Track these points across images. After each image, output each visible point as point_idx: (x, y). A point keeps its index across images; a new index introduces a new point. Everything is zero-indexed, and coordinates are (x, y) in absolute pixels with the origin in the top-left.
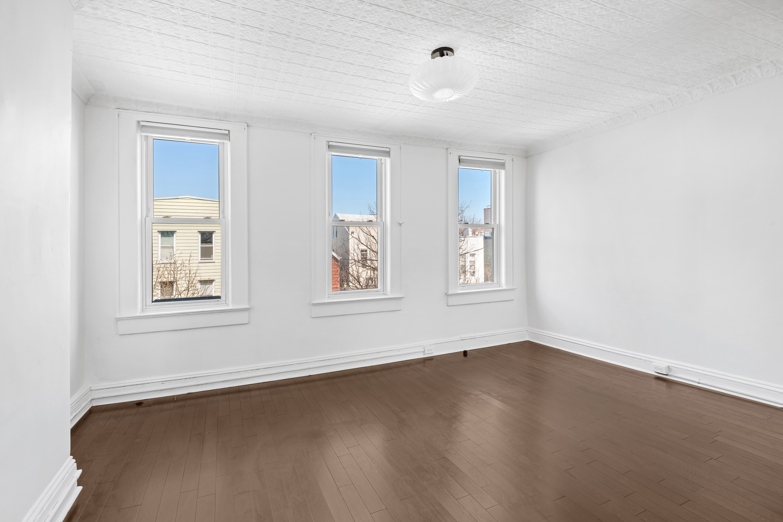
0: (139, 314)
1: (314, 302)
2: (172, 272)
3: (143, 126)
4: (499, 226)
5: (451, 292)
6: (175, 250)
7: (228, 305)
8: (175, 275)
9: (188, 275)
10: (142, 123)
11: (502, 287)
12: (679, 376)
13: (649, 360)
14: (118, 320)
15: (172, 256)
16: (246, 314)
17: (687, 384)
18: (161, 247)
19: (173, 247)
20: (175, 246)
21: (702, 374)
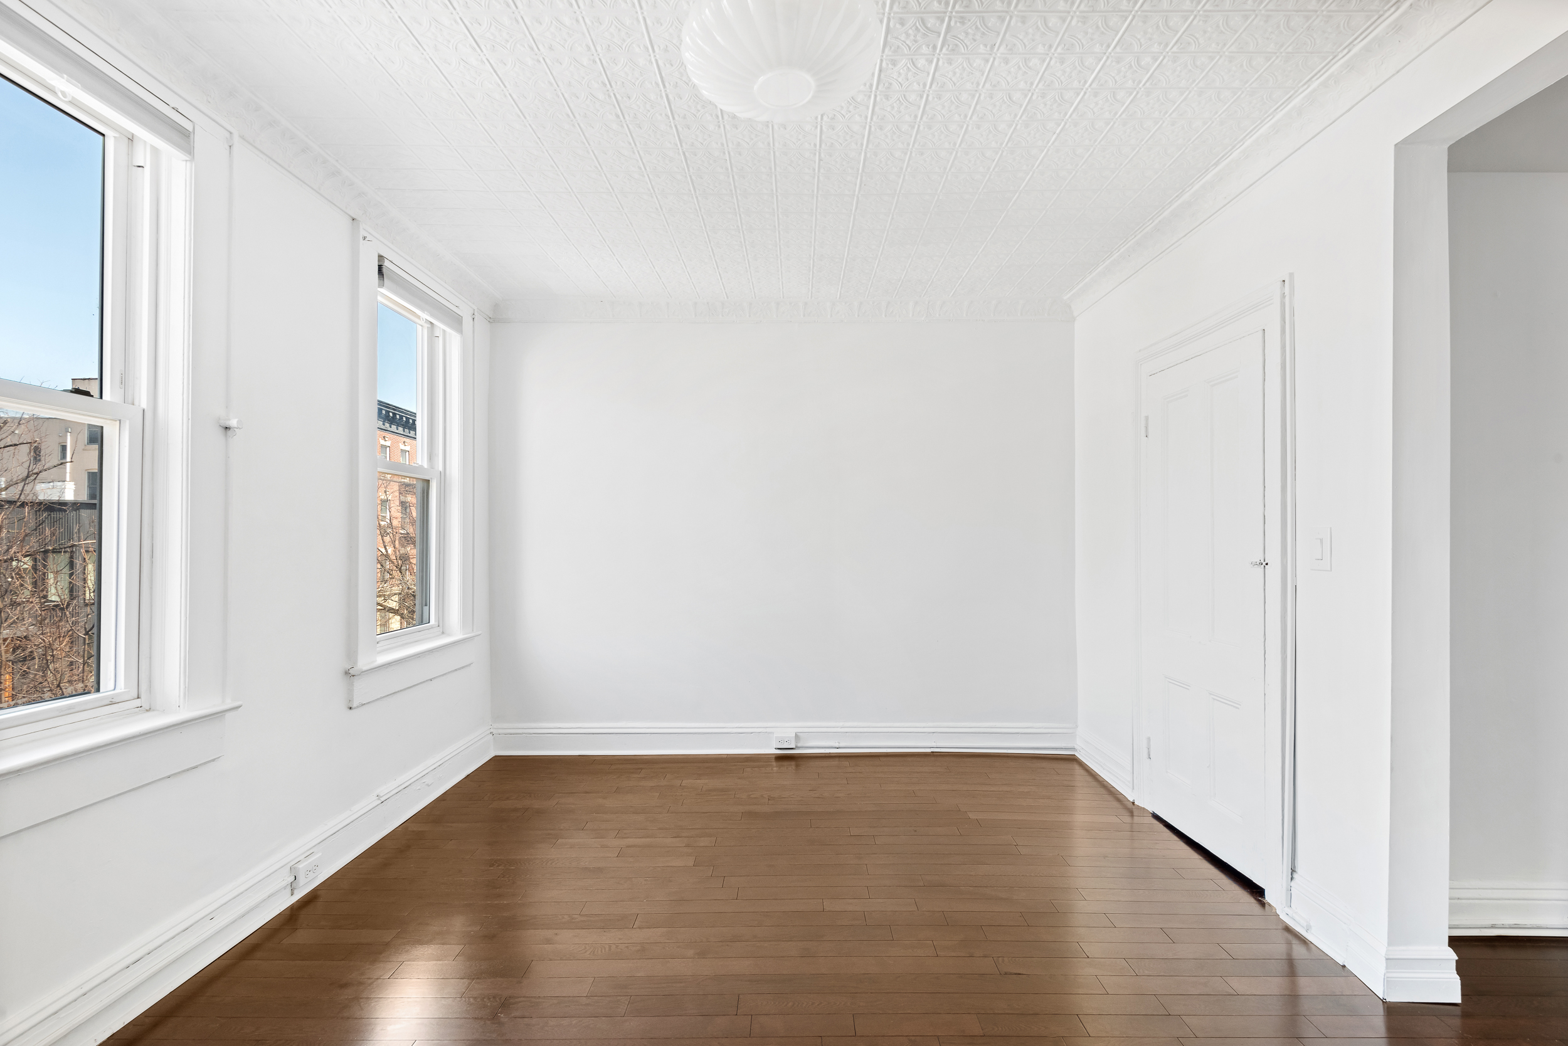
4: (443, 477)
5: (363, 663)
11: (449, 635)
12: (814, 745)
13: (765, 731)
17: (824, 755)
21: (842, 732)
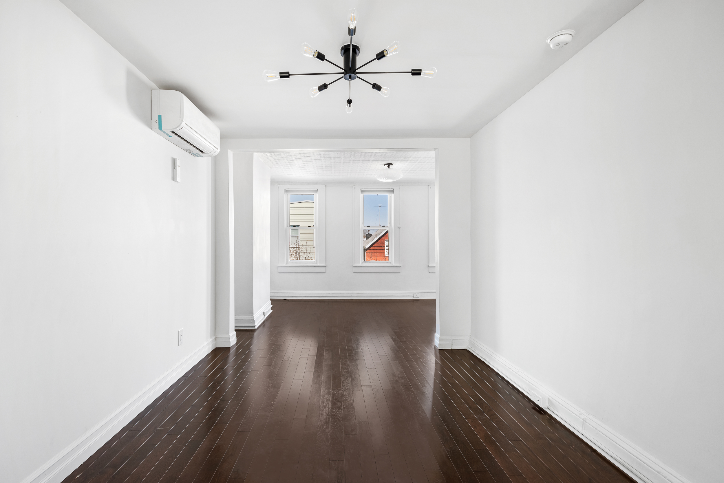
0: (285, 265)
1: (354, 265)
2: (297, 252)
3: (286, 191)
6: (299, 239)
7: (317, 264)
8: (299, 253)
9: (305, 254)
10: (286, 190)
14: (278, 267)
15: (297, 242)
16: (324, 268)
18: (291, 236)
19: (297, 236)
20: (299, 235)
